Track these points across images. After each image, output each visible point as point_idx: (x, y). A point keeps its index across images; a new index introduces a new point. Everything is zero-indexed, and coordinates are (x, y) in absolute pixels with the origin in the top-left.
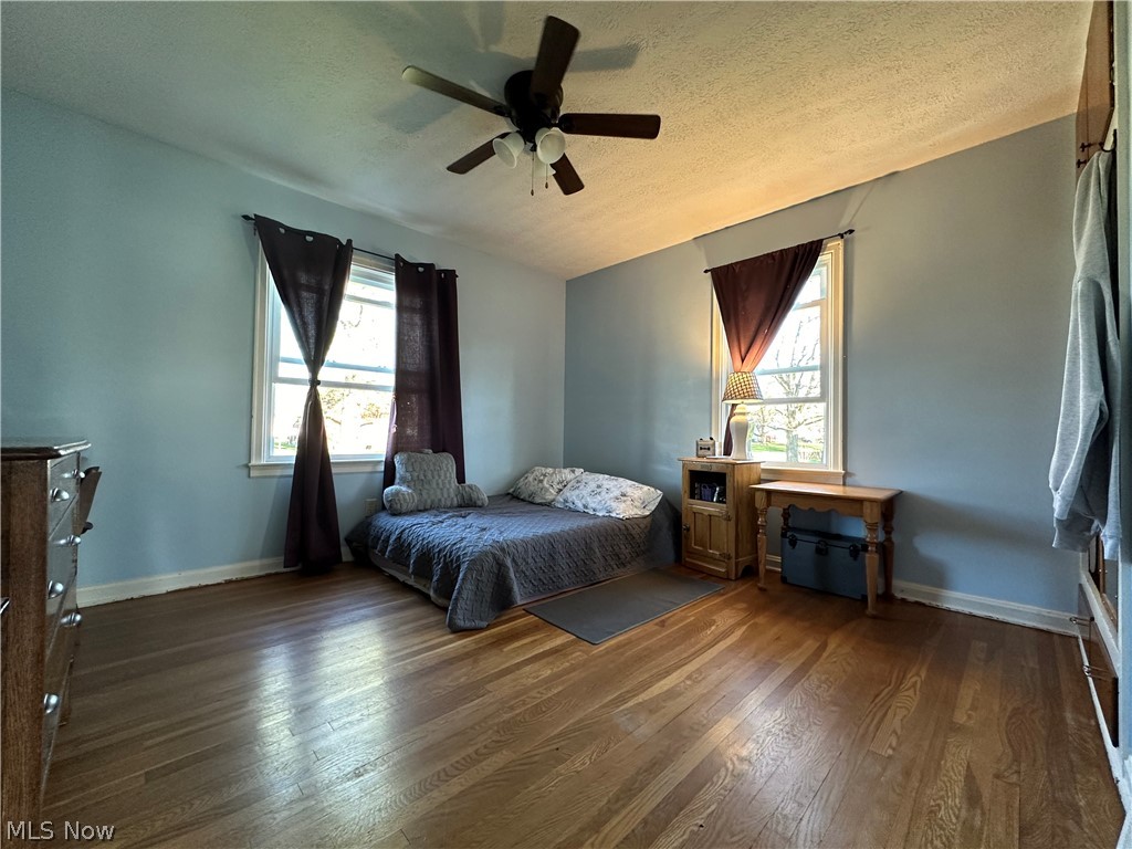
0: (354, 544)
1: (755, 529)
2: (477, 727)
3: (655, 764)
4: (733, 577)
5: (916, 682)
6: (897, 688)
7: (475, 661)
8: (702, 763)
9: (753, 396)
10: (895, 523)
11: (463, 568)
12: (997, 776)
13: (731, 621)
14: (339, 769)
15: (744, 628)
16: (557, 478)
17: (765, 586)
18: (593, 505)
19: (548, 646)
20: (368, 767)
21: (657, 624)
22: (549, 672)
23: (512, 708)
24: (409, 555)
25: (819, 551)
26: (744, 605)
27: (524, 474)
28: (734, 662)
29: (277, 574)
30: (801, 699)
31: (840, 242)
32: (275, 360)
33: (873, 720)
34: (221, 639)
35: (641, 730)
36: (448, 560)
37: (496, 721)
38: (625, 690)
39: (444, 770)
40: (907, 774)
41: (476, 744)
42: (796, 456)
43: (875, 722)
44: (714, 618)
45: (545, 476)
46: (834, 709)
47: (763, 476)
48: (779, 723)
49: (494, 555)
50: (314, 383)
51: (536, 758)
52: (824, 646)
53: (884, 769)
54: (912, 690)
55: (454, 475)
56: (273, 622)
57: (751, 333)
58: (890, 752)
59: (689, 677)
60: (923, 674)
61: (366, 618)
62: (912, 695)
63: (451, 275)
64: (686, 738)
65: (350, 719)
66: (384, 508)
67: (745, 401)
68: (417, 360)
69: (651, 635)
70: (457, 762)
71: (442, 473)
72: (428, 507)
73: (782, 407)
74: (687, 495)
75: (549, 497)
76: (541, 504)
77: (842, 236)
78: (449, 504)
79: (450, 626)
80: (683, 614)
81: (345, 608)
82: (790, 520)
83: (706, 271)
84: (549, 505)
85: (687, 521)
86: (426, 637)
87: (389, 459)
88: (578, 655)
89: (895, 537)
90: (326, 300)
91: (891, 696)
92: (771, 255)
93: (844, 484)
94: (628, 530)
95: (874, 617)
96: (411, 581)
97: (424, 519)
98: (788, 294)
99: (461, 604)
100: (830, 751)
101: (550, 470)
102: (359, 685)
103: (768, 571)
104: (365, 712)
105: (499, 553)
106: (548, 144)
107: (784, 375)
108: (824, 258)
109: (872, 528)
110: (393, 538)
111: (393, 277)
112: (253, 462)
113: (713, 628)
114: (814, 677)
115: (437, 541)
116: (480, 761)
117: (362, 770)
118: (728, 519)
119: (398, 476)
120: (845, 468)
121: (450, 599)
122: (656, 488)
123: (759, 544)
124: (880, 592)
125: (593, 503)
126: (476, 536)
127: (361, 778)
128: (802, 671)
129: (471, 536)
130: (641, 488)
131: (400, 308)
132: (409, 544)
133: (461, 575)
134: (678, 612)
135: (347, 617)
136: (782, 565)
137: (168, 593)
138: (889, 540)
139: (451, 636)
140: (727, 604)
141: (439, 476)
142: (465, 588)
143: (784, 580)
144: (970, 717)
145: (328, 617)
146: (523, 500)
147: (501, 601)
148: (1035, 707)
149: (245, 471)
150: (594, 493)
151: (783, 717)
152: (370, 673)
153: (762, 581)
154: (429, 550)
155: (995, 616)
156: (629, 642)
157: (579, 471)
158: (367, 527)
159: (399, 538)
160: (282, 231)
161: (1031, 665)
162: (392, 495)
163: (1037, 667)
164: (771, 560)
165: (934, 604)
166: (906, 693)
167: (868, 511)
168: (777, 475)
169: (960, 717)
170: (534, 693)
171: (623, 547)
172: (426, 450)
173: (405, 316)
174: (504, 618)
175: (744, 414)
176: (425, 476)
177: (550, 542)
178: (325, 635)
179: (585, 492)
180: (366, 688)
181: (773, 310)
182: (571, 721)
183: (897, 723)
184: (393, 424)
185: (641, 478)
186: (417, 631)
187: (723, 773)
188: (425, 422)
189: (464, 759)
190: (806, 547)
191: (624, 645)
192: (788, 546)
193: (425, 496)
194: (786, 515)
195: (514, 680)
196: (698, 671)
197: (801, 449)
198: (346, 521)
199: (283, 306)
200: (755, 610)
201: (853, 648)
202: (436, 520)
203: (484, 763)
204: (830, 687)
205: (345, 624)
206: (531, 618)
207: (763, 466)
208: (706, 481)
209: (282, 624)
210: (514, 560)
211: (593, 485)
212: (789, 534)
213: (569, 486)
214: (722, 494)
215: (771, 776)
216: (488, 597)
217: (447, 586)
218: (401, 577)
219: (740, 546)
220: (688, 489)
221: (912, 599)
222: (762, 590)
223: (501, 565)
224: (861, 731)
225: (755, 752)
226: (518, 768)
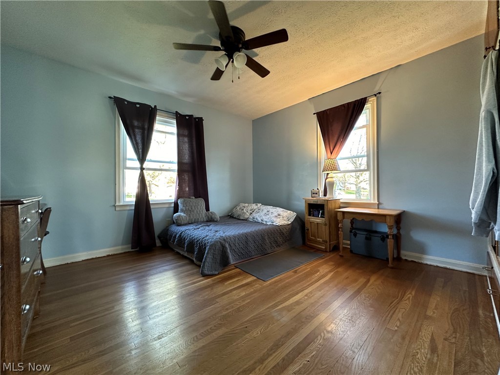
0: (162, 239)
1: (338, 229)
2: (212, 318)
3: (289, 334)
4: (328, 250)
5: (410, 297)
6: (401, 300)
7: (212, 289)
8: (310, 333)
9: (336, 170)
10: (402, 225)
11: (207, 248)
12: (445, 339)
13: (327, 270)
14: (151, 336)
15: (332, 273)
16: (250, 208)
17: (342, 254)
18: (266, 220)
19: (244, 282)
20: (164, 335)
21: (293, 272)
22: (244, 293)
23: (227, 309)
24: (184, 243)
25: (367, 238)
26: (333, 263)
27: (235, 207)
28: (327, 288)
29: (128, 252)
30: (357, 305)
31: (375, 98)
32: (125, 159)
33: (389, 314)
34: (103, 280)
35: (283, 319)
36: (201, 245)
37: (220, 315)
38: (277, 301)
39: (196, 336)
40: (403, 338)
41: (211, 325)
42: (360, 196)
43: (389, 315)
44: (319, 269)
45: (244, 207)
46: (371, 309)
47: (341, 205)
48: (346, 316)
49: (220, 242)
50: (142, 169)
51: (237, 331)
52: (368, 281)
53: (393, 336)
54: (408, 300)
55: (204, 208)
56: (127, 272)
57: (335, 141)
58: (396, 328)
59: (306, 295)
60: (413, 293)
61: (166, 270)
62: (408, 303)
63: (201, 119)
64: (302, 322)
65: (157, 314)
66: (174, 223)
67: (333, 172)
68: (187, 158)
69: (290, 277)
70: (202, 333)
71: (199, 207)
72: (193, 222)
73: (353, 174)
74: (307, 214)
75: (246, 217)
76: (243, 220)
77: (375, 95)
78: (202, 220)
79: (201, 274)
80: (305, 267)
81: (157, 266)
82: (354, 225)
83: (314, 114)
84: (246, 220)
85: (307, 226)
86: (191, 279)
87: (176, 202)
88: (257, 286)
89: (402, 232)
90: (146, 132)
91: (398, 303)
92: (343, 105)
93: (378, 208)
94: (280, 230)
95: (392, 268)
96: (186, 254)
97: (191, 227)
98: (351, 123)
99: (206, 264)
100: (368, 328)
101: (247, 205)
102: (162, 300)
103: (343, 247)
104: (164, 311)
105: (223, 242)
106: (239, 59)
107: (354, 159)
108: (368, 106)
109: (390, 228)
110: (178, 235)
111: (175, 121)
112: (117, 204)
113: (318, 273)
114: (363, 295)
115: (196, 237)
116: (212, 332)
117: (161, 336)
118: (326, 225)
119: (180, 208)
120: (378, 201)
121: (202, 262)
122: (293, 211)
123: (340, 236)
124: (395, 256)
125: (265, 219)
126: (213, 234)
127: (161, 340)
128: (358, 292)
129: (211, 234)
130: (287, 212)
131: (179, 135)
132: (184, 238)
133: (206, 251)
134: (303, 267)
135: (158, 270)
136: (350, 245)
137: (83, 261)
138: (399, 232)
139: (202, 278)
140: (326, 262)
141: (198, 209)
142: (208, 258)
143: (351, 251)
144: (434, 313)
145: (149, 270)
146: (235, 218)
147: (224, 262)
148: (465, 308)
149: (114, 208)
150: (266, 215)
151: (348, 312)
152: (167, 294)
153: (341, 252)
154: (193, 241)
155: (448, 267)
156: (281, 280)
157: (259, 205)
158: (167, 231)
159: (180, 236)
160: (126, 103)
161: (464, 289)
162: (177, 217)
163: (467, 290)
164: (346, 243)
165: (420, 261)
166: (405, 302)
167: (389, 220)
168: (348, 205)
169: (430, 313)
170: (237, 303)
171: (278, 238)
172: (192, 197)
173: (181, 138)
174: (225, 270)
175: (332, 178)
176: (191, 208)
177: (245, 236)
178: (148, 278)
179: (262, 214)
180: (164, 301)
181: (345, 130)
182: (252, 315)
183: (400, 315)
184: (177, 186)
185: (287, 207)
186: (187, 276)
187: (319, 337)
188: (191, 184)
189: (205, 331)
190: (361, 236)
191: (279, 281)
192: (353, 237)
193: (192, 217)
194: (352, 222)
195: (228, 297)
196: (311, 292)
197: (362, 193)
198: (158, 229)
199: (127, 136)
200: (338, 265)
201: (382, 282)
202: (196, 228)
203: (214, 333)
204: (370, 299)
205: (157, 273)
206: (238, 270)
207: (341, 201)
208: (315, 208)
209: (131, 273)
210: (229, 244)
211: (265, 211)
212: (353, 231)
213: (255, 211)
214: (323, 214)
215: (341, 339)
216: (218, 261)
217: (200, 257)
218: (182, 253)
219: (331, 237)
220: (307, 212)
221: (410, 259)
222: (341, 256)
223: (223, 247)
224: (383, 319)
225: (334, 328)
226: (229, 335)
